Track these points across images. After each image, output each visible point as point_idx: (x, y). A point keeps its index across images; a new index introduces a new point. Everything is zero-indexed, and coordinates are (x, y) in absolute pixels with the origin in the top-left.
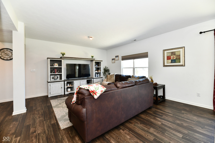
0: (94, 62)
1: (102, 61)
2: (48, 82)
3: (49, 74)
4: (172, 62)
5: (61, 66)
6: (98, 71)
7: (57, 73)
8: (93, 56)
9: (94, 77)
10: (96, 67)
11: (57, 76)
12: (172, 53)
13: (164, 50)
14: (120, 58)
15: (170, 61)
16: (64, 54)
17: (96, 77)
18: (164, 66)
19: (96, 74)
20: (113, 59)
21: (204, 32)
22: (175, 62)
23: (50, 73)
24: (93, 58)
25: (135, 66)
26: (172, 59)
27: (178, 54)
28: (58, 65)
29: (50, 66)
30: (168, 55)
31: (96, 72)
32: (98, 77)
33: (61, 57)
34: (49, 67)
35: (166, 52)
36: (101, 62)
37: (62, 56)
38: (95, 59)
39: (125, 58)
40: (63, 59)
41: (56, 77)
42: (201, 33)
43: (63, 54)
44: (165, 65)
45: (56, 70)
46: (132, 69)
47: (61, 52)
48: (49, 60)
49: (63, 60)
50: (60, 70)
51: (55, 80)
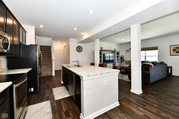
0: (116, 52)
4: (176, 53)
6: (118, 58)
9: (116, 62)
12: (177, 47)
15: (175, 52)
18: (171, 55)
24: (116, 50)
26: (176, 51)
30: (174, 48)
35: (172, 47)
46: (144, 57)
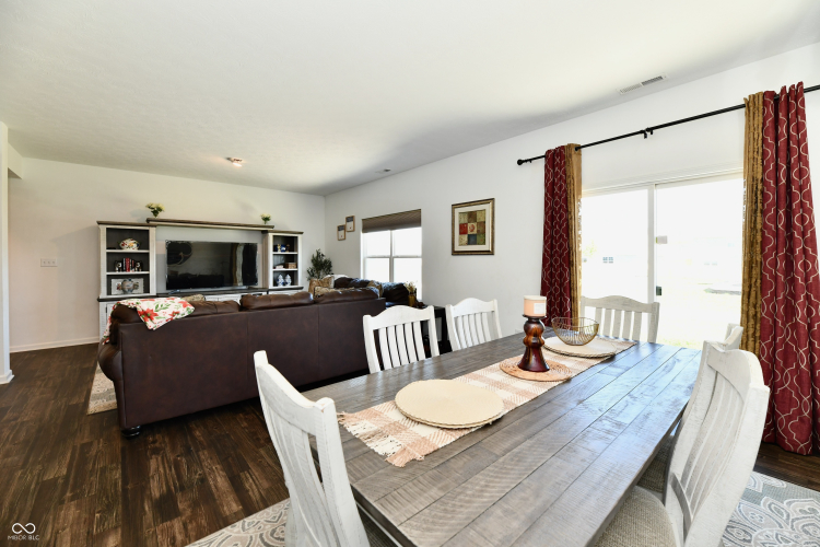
2: (100, 300)
3: (104, 273)
5: (148, 249)
7: (131, 272)
8: (266, 215)
10: (279, 252)
11: (135, 281)
13: (455, 206)
14: (359, 224)
16: (160, 209)
17: (281, 286)
19: (281, 277)
20: (341, 228)
21: (530, 160)
22: (475, 243)
23: (108, 271)
25: (395, 253)
27: (482, 220)
28: (135, 245)
29: (108, 248)
31: (281, 268)
32: (288, 286)
33: (148, 220)
34: (104, 251)
36: (299, 236)
37: (151, 216)
38: (273, 227)
39: (371, 225)
40: (155, 226)
41: (129, 284)
42: (520, 162)
43: (156, 211)
44: (456, 250)
45: (128, 262)
47: (148, 202)
48: (103, 228)
49: (152, 231)
50: (142, 261)
51: (125, 292)
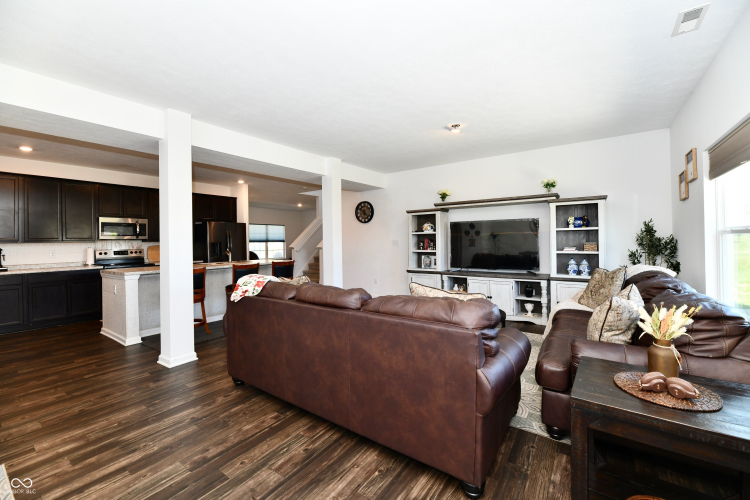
0: (552, 205)
1: (605, 198)
2: (409, 272)
3: (413, 251)
8: (549, 180)
9: (554, 274)
14: (701, 163)
16: (446, 194)
19: (571, 262)
20: (683, 176)
24: (553, 191)
29: (415, 231)
31: (570, 250)
33: (436, 206)
36: (601, 202)
37: (440, 201)
38: (558, 195)
40: (442, 210)
43: (444, 196)
45: (427, 241)
47: (439, 189)
48: (410, 216)
49: (439, 215)
51: (425, 267)
